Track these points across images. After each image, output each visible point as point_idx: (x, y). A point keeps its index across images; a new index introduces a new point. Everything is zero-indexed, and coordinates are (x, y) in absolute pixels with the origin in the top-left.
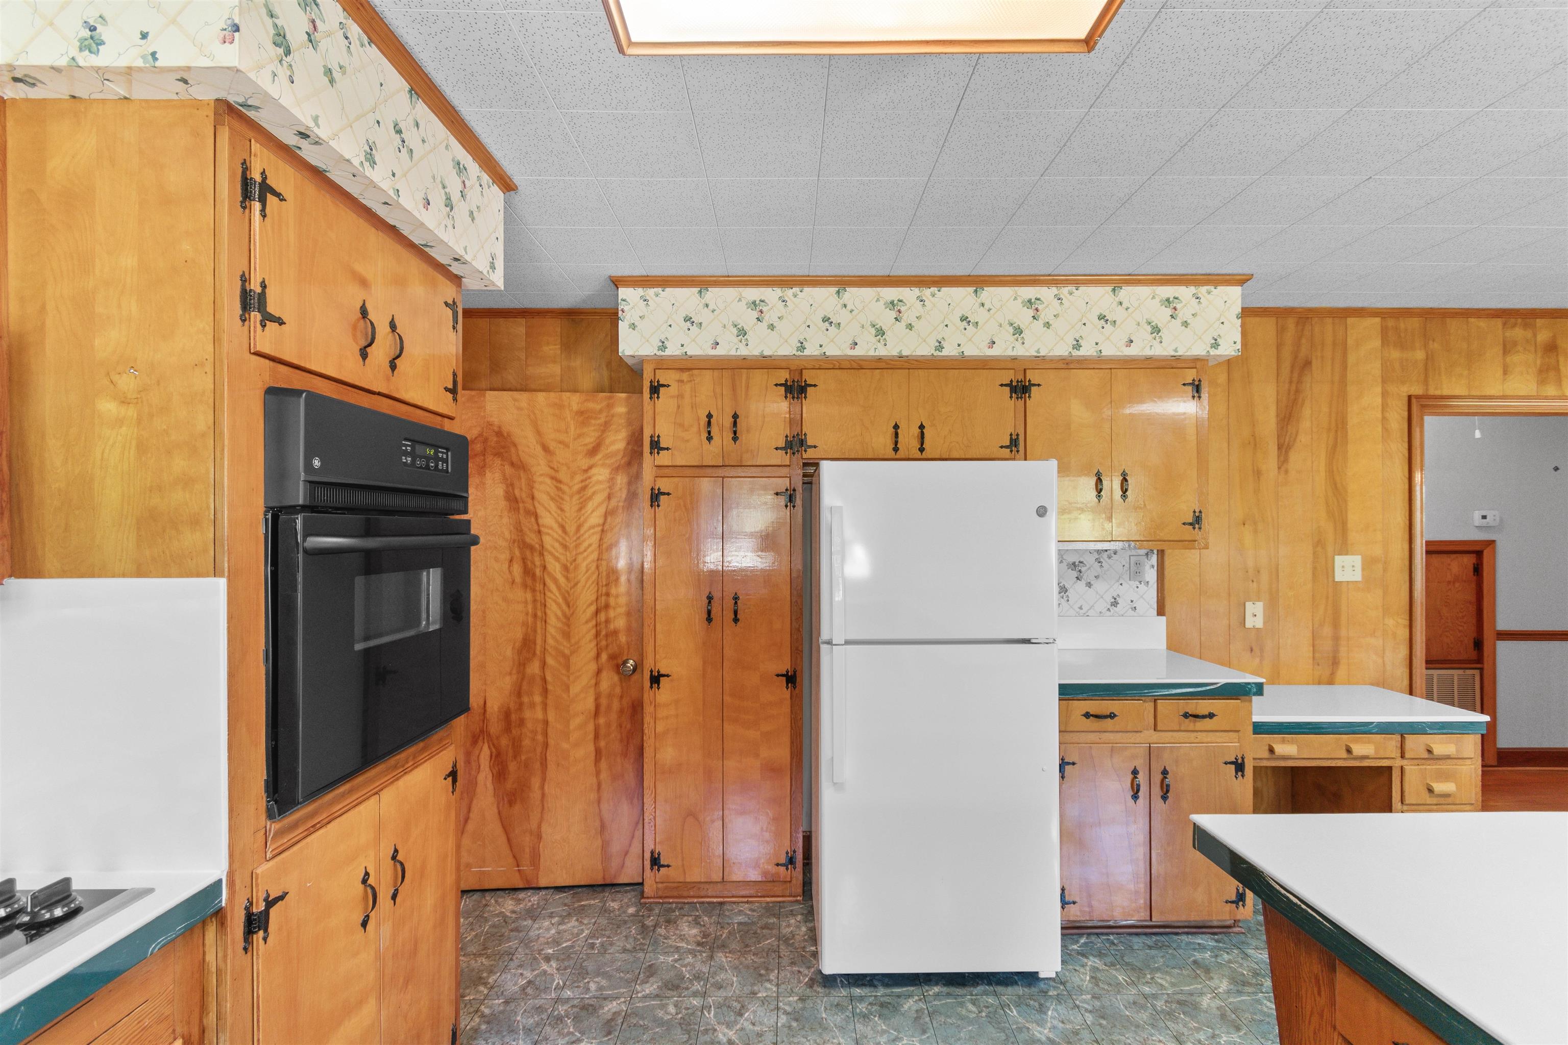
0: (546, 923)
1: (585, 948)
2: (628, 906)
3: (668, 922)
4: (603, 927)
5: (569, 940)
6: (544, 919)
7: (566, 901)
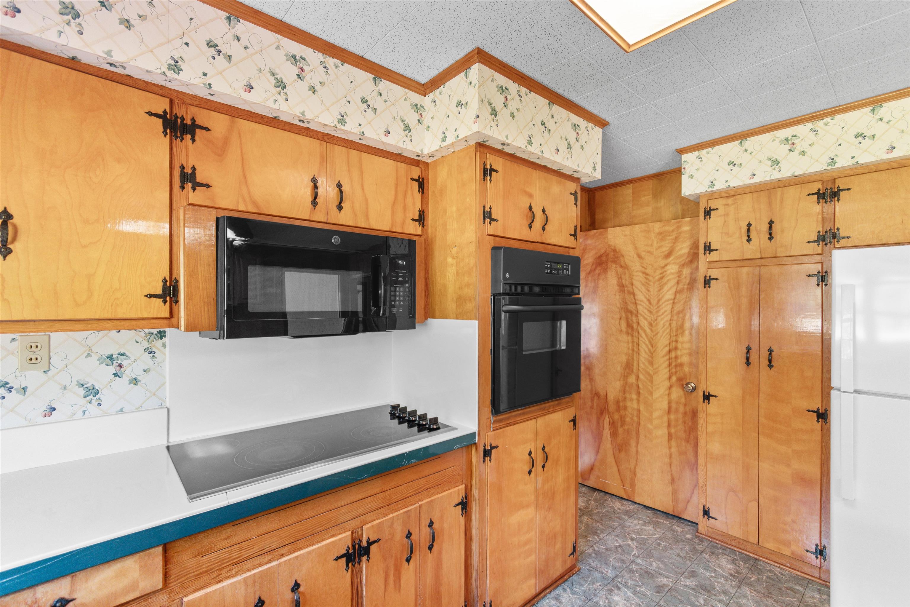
0: (635, 522)
1: (654, 543)
2: (687, 533)
3: (713, 553)
4: (668, 538)
5: (646, 535)
6: (635, 519)
7: (649, 515)
